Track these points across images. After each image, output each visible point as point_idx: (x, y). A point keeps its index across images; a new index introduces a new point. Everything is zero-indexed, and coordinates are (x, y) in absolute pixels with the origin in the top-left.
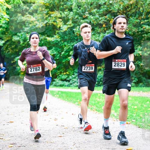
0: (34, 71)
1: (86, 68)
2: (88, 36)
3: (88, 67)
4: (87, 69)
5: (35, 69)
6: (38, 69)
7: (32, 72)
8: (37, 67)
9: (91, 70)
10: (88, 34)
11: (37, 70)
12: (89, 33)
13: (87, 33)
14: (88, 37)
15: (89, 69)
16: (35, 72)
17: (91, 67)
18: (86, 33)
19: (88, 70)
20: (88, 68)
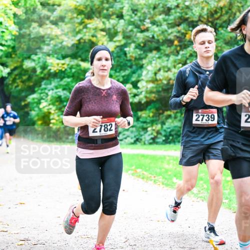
0: (100, 131)
1: (201, 117)
2: (208, 49)
3: (204, 116)
4: (202, 120)
5: (103, 128)
6: (109, 127)
7: (98, 134)
8: (108, 124)
9: (210, 122)
10: (207, 45)
11: (107, 131)
12: (210, 43)
13: (207, 43)
14: (207, 52)
15: (206, 120)
16: (103, 133)
17: (210, 115)
18: (203, 43)
19: (204, 121)
20: (205, 118)
